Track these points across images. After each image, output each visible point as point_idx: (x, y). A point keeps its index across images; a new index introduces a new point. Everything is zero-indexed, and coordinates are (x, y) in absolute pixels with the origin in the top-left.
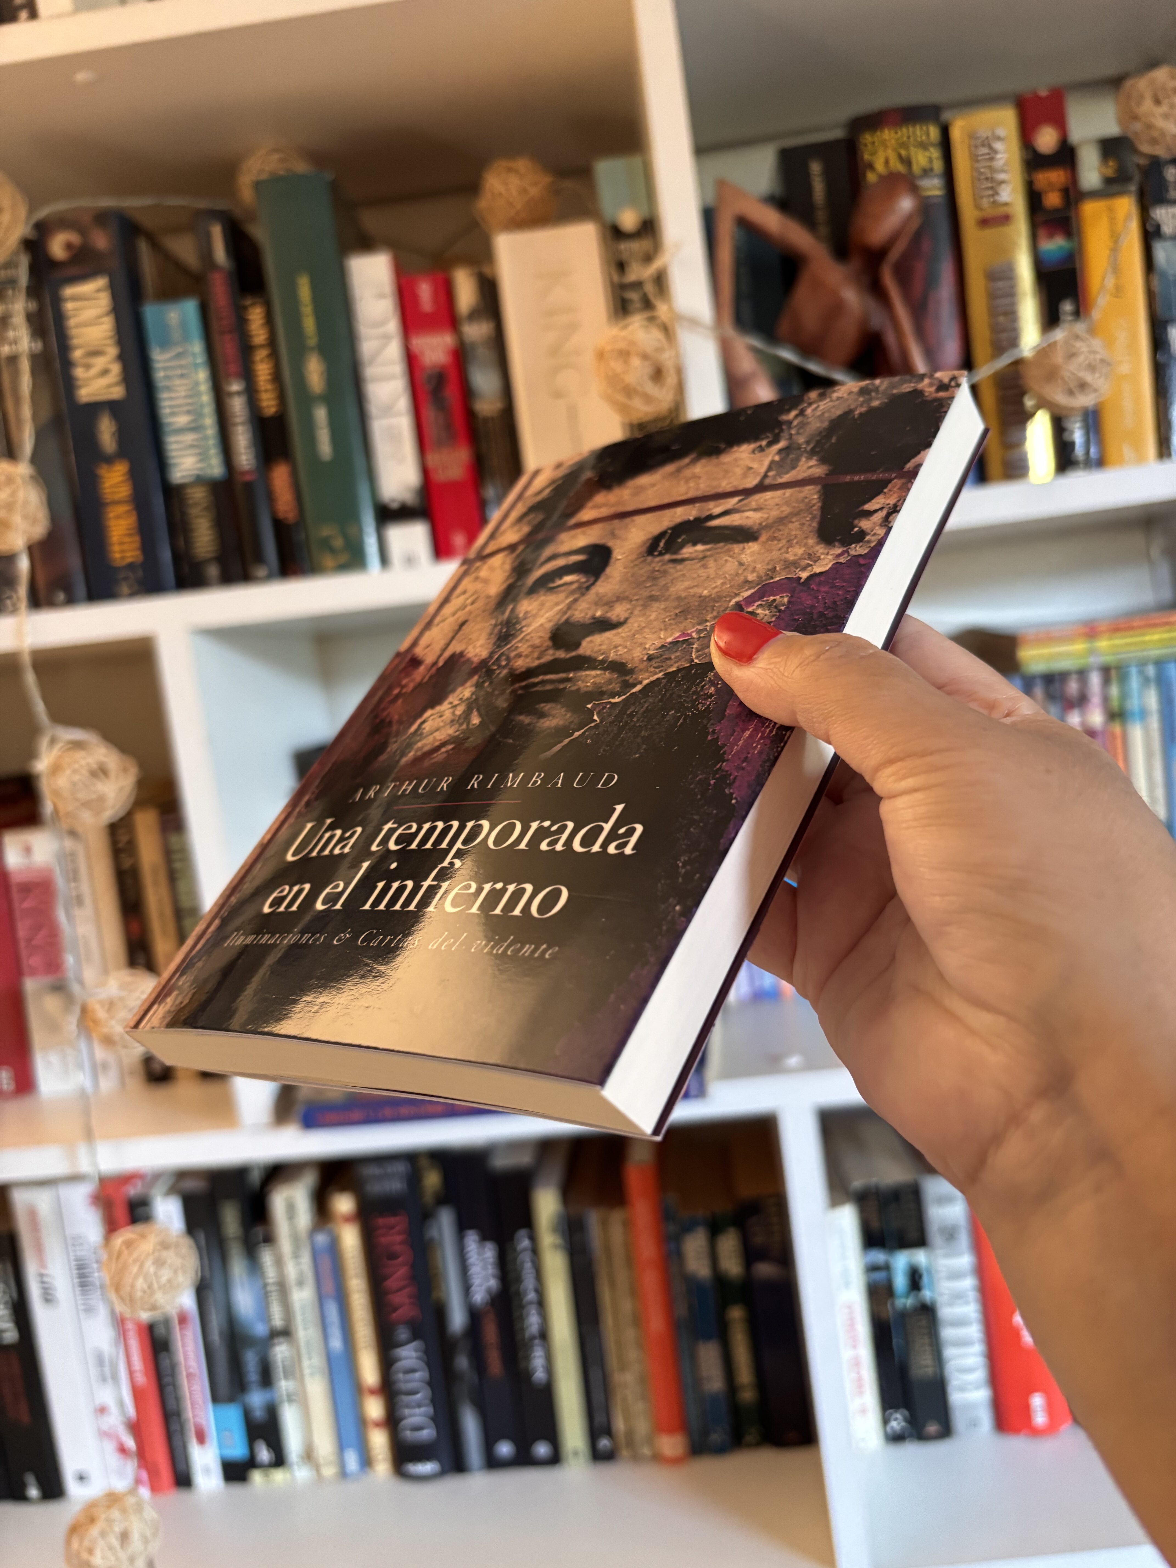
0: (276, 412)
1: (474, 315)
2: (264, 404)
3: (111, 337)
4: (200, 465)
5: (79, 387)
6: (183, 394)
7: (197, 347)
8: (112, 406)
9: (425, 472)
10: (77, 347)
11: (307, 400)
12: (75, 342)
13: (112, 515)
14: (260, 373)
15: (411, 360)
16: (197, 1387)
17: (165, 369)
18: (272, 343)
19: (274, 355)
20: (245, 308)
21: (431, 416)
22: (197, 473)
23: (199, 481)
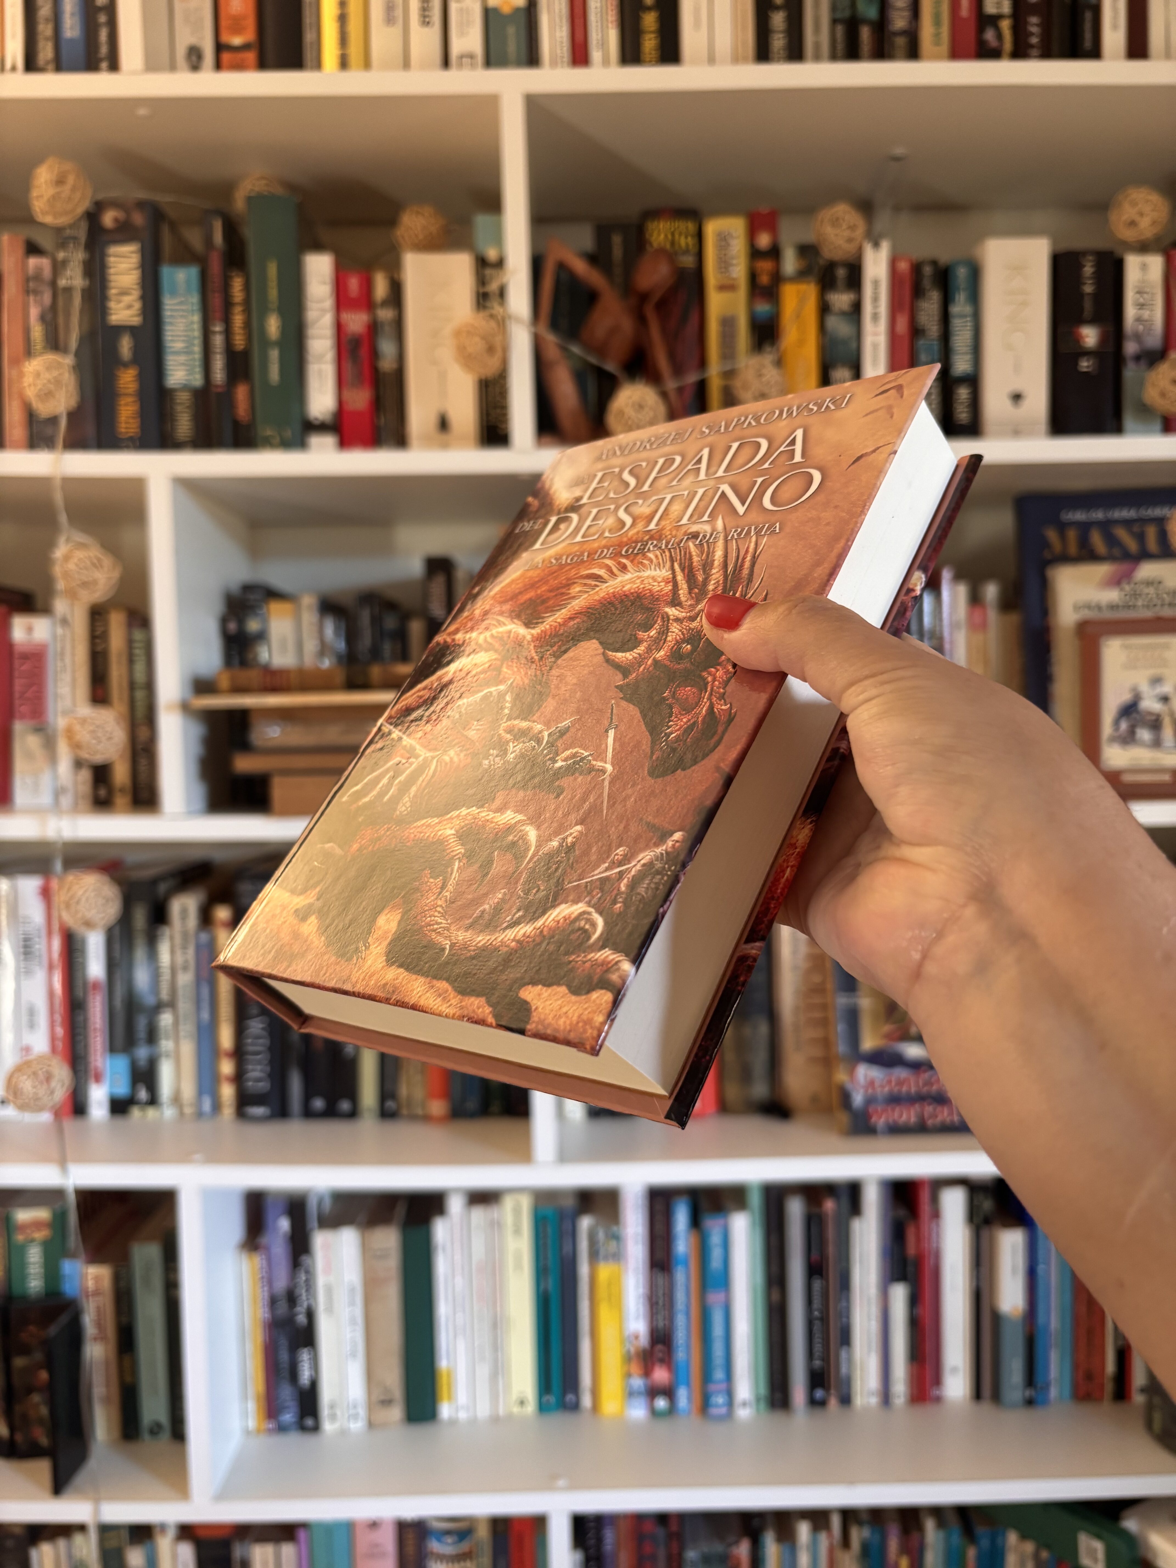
0: (244, 349)
1: (385, 303)
2: (237, 342)
3: (138, 284)
4: (186, 378)
5: (111, 314)
6: (182, 328)
7: (195, 299)
8: (132, 330)
9: (340, 402)
10: (113, 288)
11: (265, 343)
12: (112, 284)
13: (122, 402)
14: (237, 321)
15: (339, 328)
16: (99, 1038)
18: (247, 302)
19: (247, 311)
20: (231, 277)
21: (348, 366)
22: (184, 382)
23: (185, 388)
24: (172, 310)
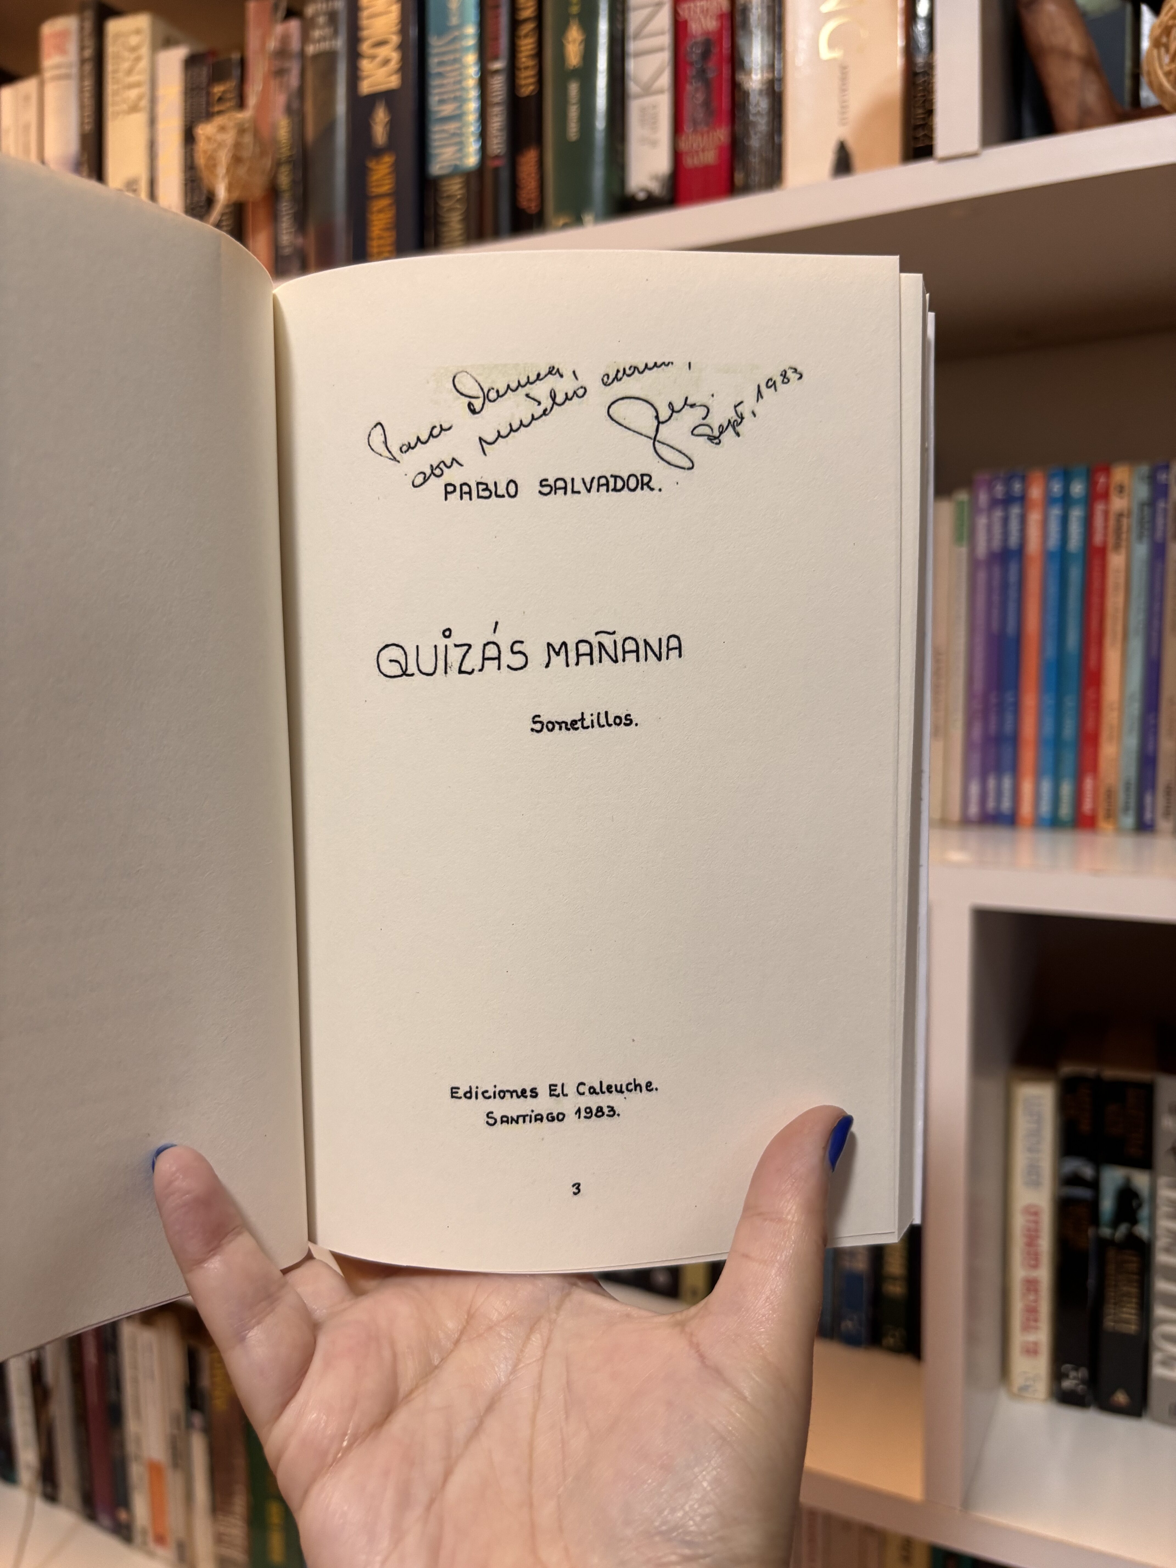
0: (533, 92)
2: (523, 82)
3: (396, 25)
4: (458, 155)
5: (362, 79)
6: (452, 80)
7: (470, 30)
8: (387, 97)
9: (677, 156)
10: (367, 39)
11: (562, 75)
12: (365, 33)
13: (375, 209)
14: (524, 48)
15: (679, 28)
17: (438, 54)
18: (539, 17)
19: (540, 29)
21: (690, 91)
22: (454, 163)
23: (457, 172)
24: (440, 54)
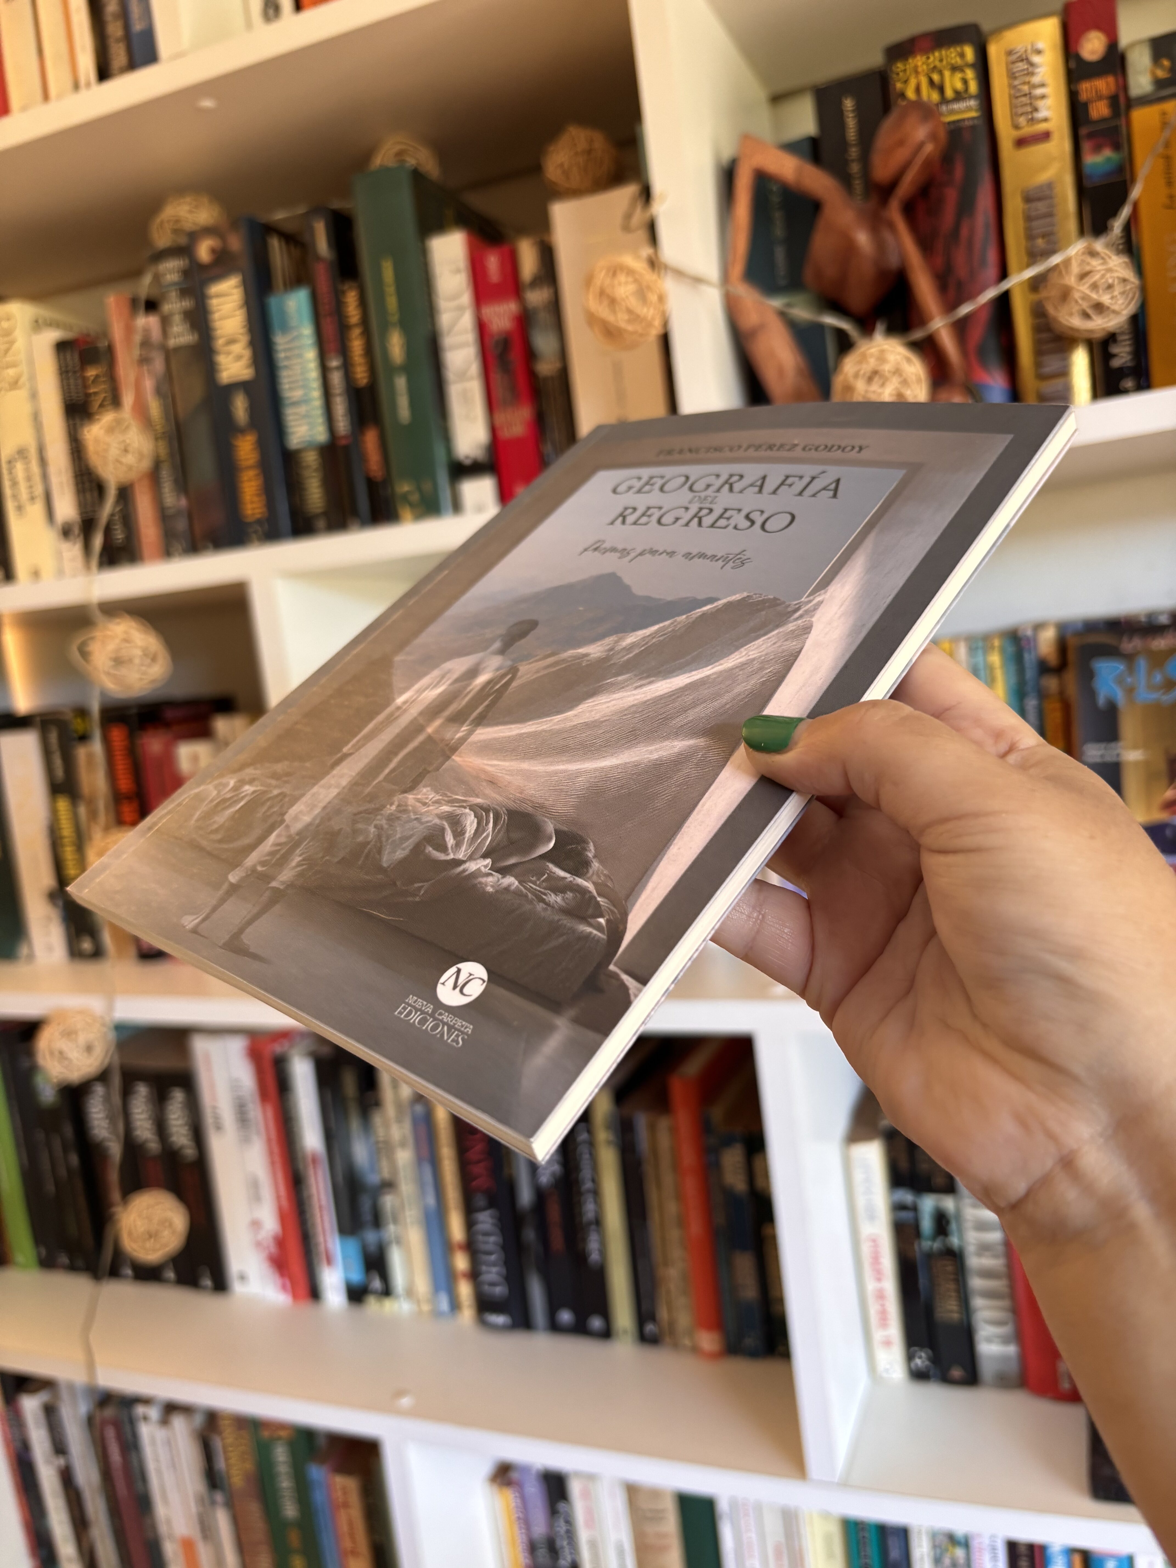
1: (536, 282)
2: (359, 376)
3: (244, 327)
5: (221, 371)
6: (297, 372)
7: (309, 330)
8: (245, 386)
9: (494, 430)
10: (219, 338)
11: (392, 370)
12: (216, 333)
13: (245, 478)
14: (354, 349)
15: (482, 328)
16: (326, 1219)
18: (365, 322)
19: (366, 332)
20: (343, 292)
21: (498, 378)
22: (308, 439)
23: (310, 446)
24: (285, 350)
